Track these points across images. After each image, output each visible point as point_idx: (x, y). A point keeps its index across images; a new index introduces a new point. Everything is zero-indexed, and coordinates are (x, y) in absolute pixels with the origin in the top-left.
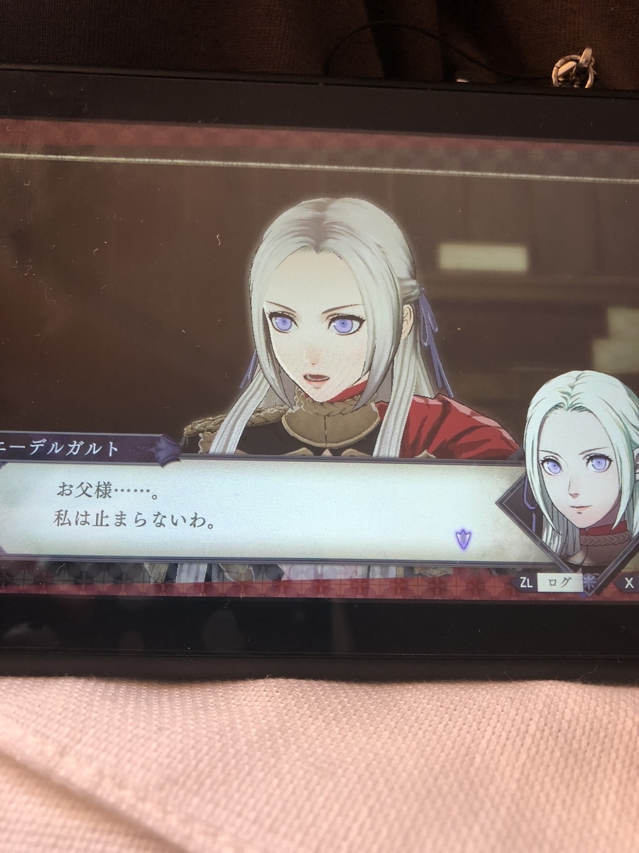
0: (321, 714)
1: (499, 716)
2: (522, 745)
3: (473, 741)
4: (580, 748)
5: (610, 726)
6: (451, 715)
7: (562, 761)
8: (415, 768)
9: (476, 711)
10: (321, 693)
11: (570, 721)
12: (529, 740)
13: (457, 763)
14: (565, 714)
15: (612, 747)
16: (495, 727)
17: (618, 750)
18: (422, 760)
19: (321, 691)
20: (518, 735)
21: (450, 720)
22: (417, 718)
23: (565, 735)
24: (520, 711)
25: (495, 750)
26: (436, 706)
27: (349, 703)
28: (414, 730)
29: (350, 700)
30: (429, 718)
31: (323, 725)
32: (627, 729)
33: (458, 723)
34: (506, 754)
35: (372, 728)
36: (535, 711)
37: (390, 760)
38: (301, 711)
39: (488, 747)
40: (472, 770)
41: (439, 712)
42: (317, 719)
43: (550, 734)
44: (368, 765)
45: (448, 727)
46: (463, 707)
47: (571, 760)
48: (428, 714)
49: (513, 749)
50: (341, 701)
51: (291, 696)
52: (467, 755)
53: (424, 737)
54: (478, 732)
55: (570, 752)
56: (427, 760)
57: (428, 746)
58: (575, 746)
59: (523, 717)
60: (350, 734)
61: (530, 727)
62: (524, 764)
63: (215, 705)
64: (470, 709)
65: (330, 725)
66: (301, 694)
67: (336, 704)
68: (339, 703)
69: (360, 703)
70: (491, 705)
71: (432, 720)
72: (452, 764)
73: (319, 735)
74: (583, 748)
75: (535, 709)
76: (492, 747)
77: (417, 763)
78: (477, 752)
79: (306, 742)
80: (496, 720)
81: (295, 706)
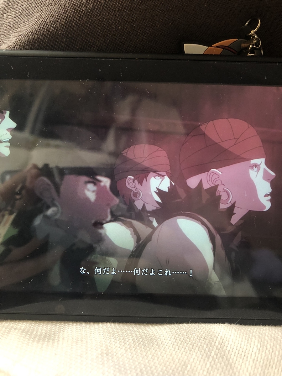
0: (124, 346)
1: (199, 348)
2: (208, 361)
3: (187, 359)
4: (233, 362)
5: (247, 351)
6: (179, 347)
7: (225, 367)
8: (161, 371)
9: (190, 345)
10: (126, 335)
11: (229, 351)
12: (211, 358)
13: (180, 369)
14: (228, 347)
15: (247, 360)
16: (197, 353)
17: (250, 361)
18: (164, 368)
19: (126, 334)
20: (206, 356)
21: (178, 349)
22: (165, 348)
23: (227, 357)
24: (208, 346)
25: (196, 363)
26: (173, 342)
27: (137, 340)
28: (162, 355)
29: (137, 338)
30: (170, 348)
31: (124, 351)
32: (254, 352)
33: (181, 351)
34: (201, 364)
35: (145, 354)
36: (215, 346)
37: (151, 368)
38: (116, 345)
39: (193, 362)
40: (186, 372)
41: (174, 345)
42: (122, 348)
43: (220, 357)
44: (141, 370)
45: (177, 352)
46: (184, 343)
47: (229, 367)
48: (169, 346)
49: (204, 363)
50: (133, 339)
51: (113, 337)
52: (184, 365)
53: (166, 357)
54: (190, 355)
55: (228, 364)
56: (167, 368)
57: (168, 361)
58: (231, 361)
59: (209, 349)
60: (135, 356)
61: (212, 354)
62: (208, 369)
63: (82, 340)
64: (187, 344)
65: (127, 352)
66: (117, 337)
67: (131, 340)
68: (132, 340)
69: (141, 340)
70: (196, 342)
71: (171, 349)
72: (177, 369)
73: (122, 356)
74: (234, 362)
75: (215, 345)
76: (195, 362)
77: (162, 369)
78: (189, 364)
79: (116, 359)
80: (198, 350)
81: (114, 342)
